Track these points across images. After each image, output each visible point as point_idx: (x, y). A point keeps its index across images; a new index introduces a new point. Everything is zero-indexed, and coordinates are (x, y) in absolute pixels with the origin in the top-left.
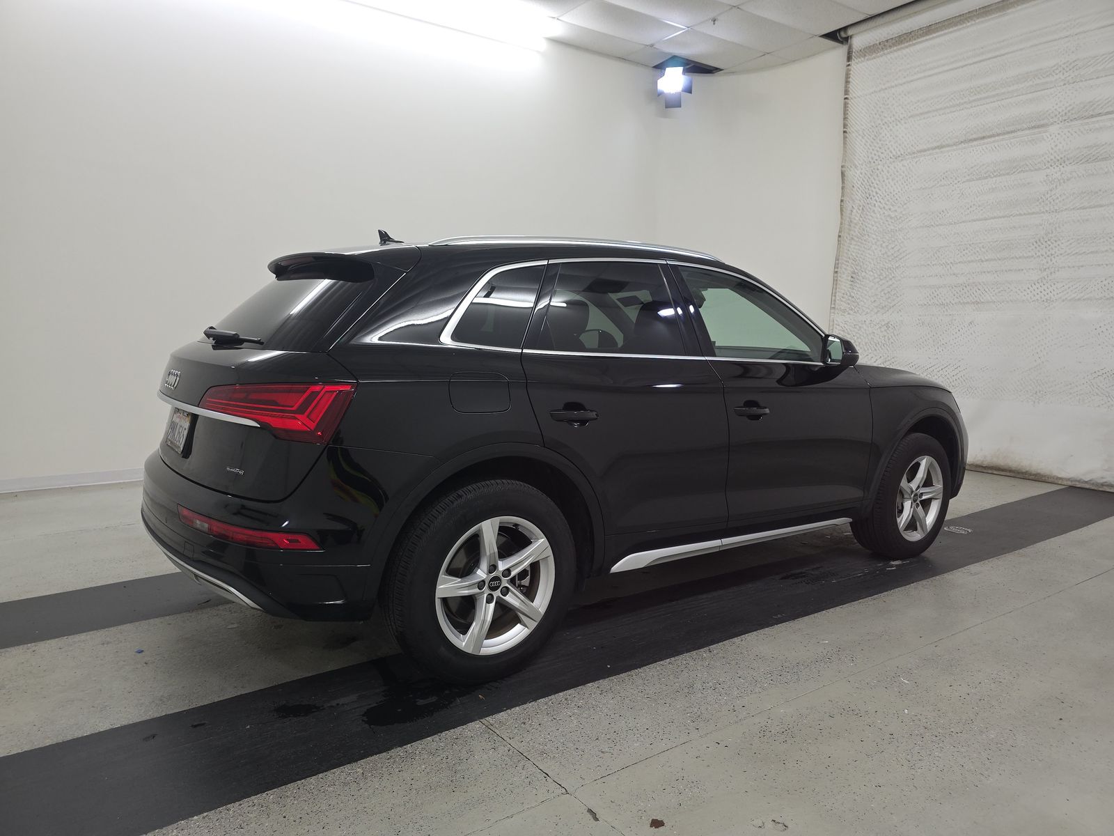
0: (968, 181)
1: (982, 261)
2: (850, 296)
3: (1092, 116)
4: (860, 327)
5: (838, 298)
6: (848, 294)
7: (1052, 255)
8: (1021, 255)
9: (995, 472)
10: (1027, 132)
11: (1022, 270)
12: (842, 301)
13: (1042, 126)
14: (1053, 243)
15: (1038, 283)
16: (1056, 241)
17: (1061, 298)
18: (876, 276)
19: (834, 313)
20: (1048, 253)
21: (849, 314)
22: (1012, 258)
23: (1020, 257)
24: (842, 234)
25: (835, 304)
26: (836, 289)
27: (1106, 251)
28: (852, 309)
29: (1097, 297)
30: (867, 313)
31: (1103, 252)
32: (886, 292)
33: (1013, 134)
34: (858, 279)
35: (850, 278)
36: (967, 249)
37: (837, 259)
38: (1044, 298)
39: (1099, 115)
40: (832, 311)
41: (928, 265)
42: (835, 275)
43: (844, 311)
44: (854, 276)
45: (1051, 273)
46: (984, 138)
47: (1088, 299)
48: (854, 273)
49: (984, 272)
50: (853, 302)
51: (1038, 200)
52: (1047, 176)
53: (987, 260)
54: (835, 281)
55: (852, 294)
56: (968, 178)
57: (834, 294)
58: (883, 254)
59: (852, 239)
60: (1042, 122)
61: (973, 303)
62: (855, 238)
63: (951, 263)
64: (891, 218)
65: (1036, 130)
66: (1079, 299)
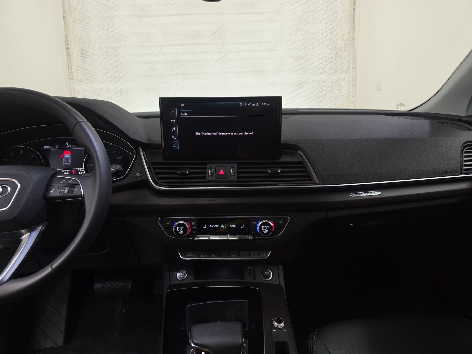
1: (182, 45)
2: (84, 69)
4: (99, 94)
5: (73, 70)
6: (82, 67)
7: (224, 43)
8: (206, 42)
11: (208, 52)
12: (77, 73)
14: (223, 35)
15: (219, 61)
16: (225, 34)
17: (232, 71)
18: (104, 53)
19: (73, 82)
20: (222, 42)
21: (86, 83)
22: (201, 44)
23: (206, 44)
24: (65, 15)
25: (72, 75)
26: (71, 62)
28: (88, 80)
29: (251, 70)
30: (102, 82)
32: (114, 66)
34: (87, 55)
35: (80, 54)
36: (170, 35)
37: (66, 37)
40: (72, 81)
41: (144, 46)
42: (68, 51)
43: (81, 81)
44: (83, 52)
45: (225, 55)
47: (246, 72)
48: (83, 50)
49: (185, 53)
50: (88, 73)
53: (185, 45)
54: (69, 56)
55: (85, 67)
57: (70, 67)
58: (106, 36)
59: (75, 21)
61: (182, 74)
62: (77, 21)
63: (161, 45)
64: (106, 6)
66: (242, 72)
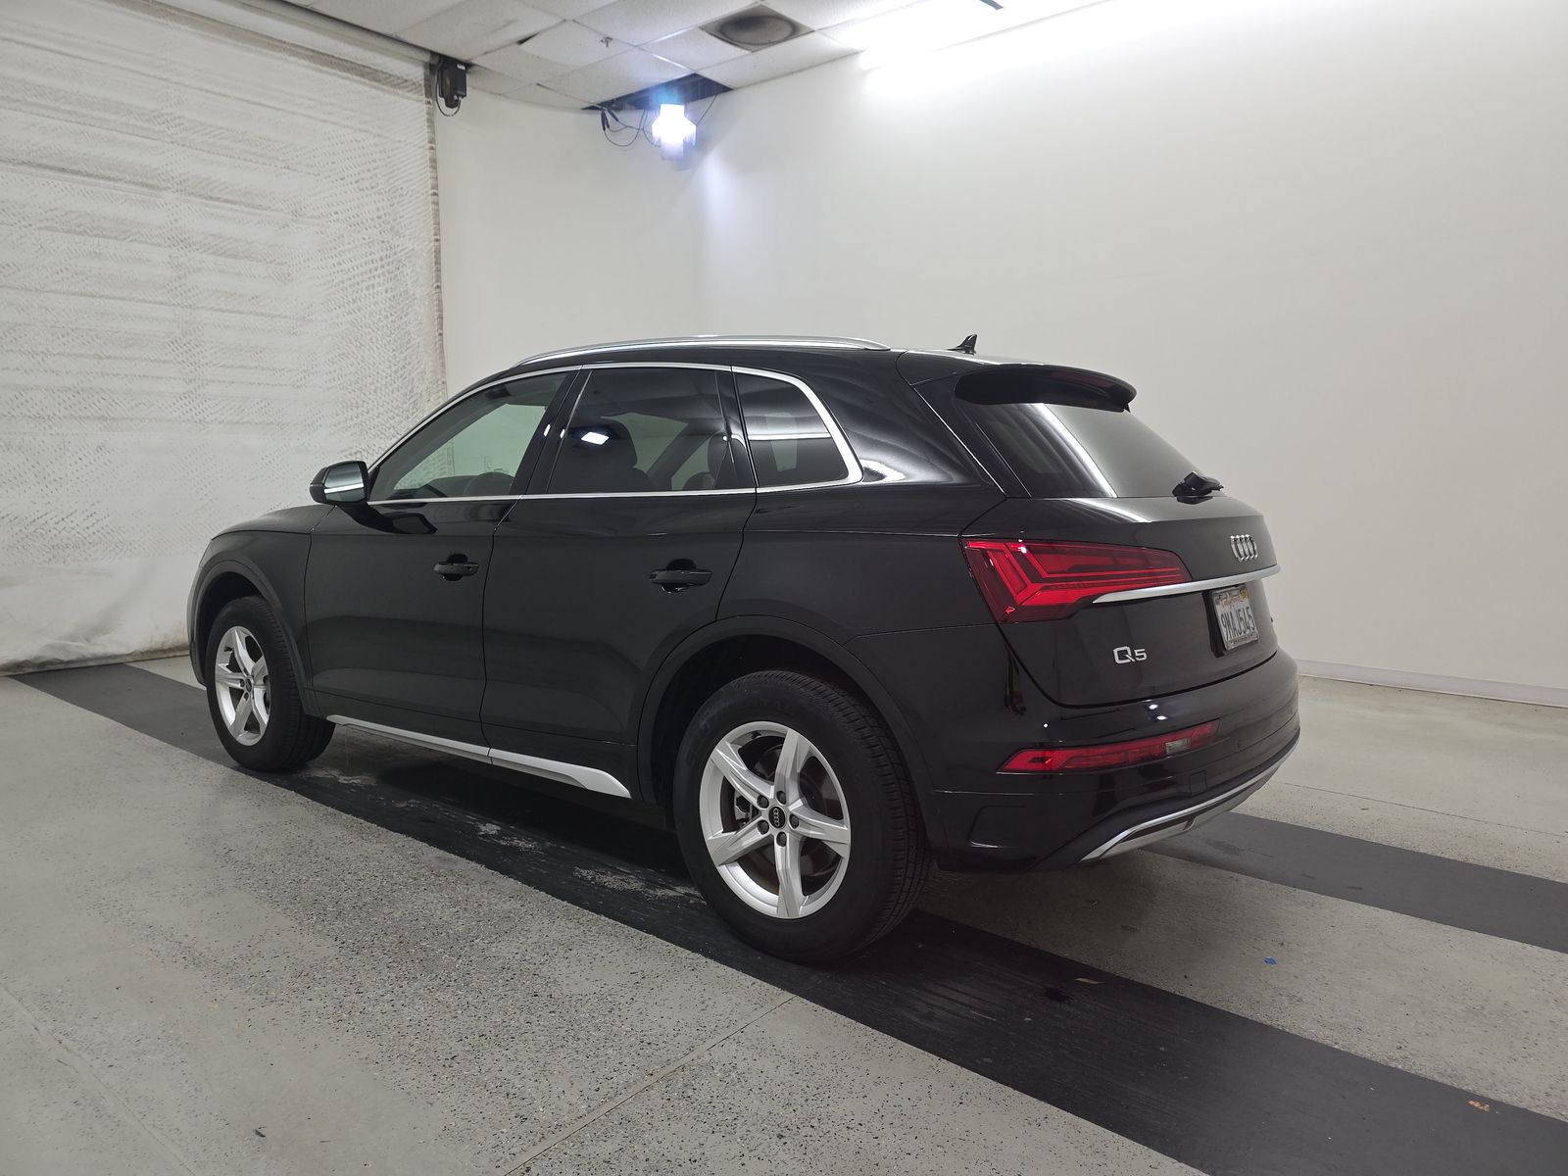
0: (47, 228)
1: (100, 358)
3: (211, 198)
8: (156, 357)
9: (178, 654)
10: (132, 187)
11: (162, 378)
13: (152, 187)
14: (193, 348)
16: (197, 346)
17: (216, 419)
20: (191, 360)
22: (145, 359)
23: (155, 360)
27: (256, 367)
29: (256, 421)
31: (251, 368)
33: (112, 183)
36: (68, 334)
38: (196, 418)
39: (218, 199)
46: (63, 170)
47: (247, 423)
49: (108, 375)
51: (165, 287)
52: (170, 257)
53: (107, 357)
56: (46, 224)
60: (151, 182)
61: (99, 418)
63: (43, 353)
65: (146, 190)
66: (237, 423)
